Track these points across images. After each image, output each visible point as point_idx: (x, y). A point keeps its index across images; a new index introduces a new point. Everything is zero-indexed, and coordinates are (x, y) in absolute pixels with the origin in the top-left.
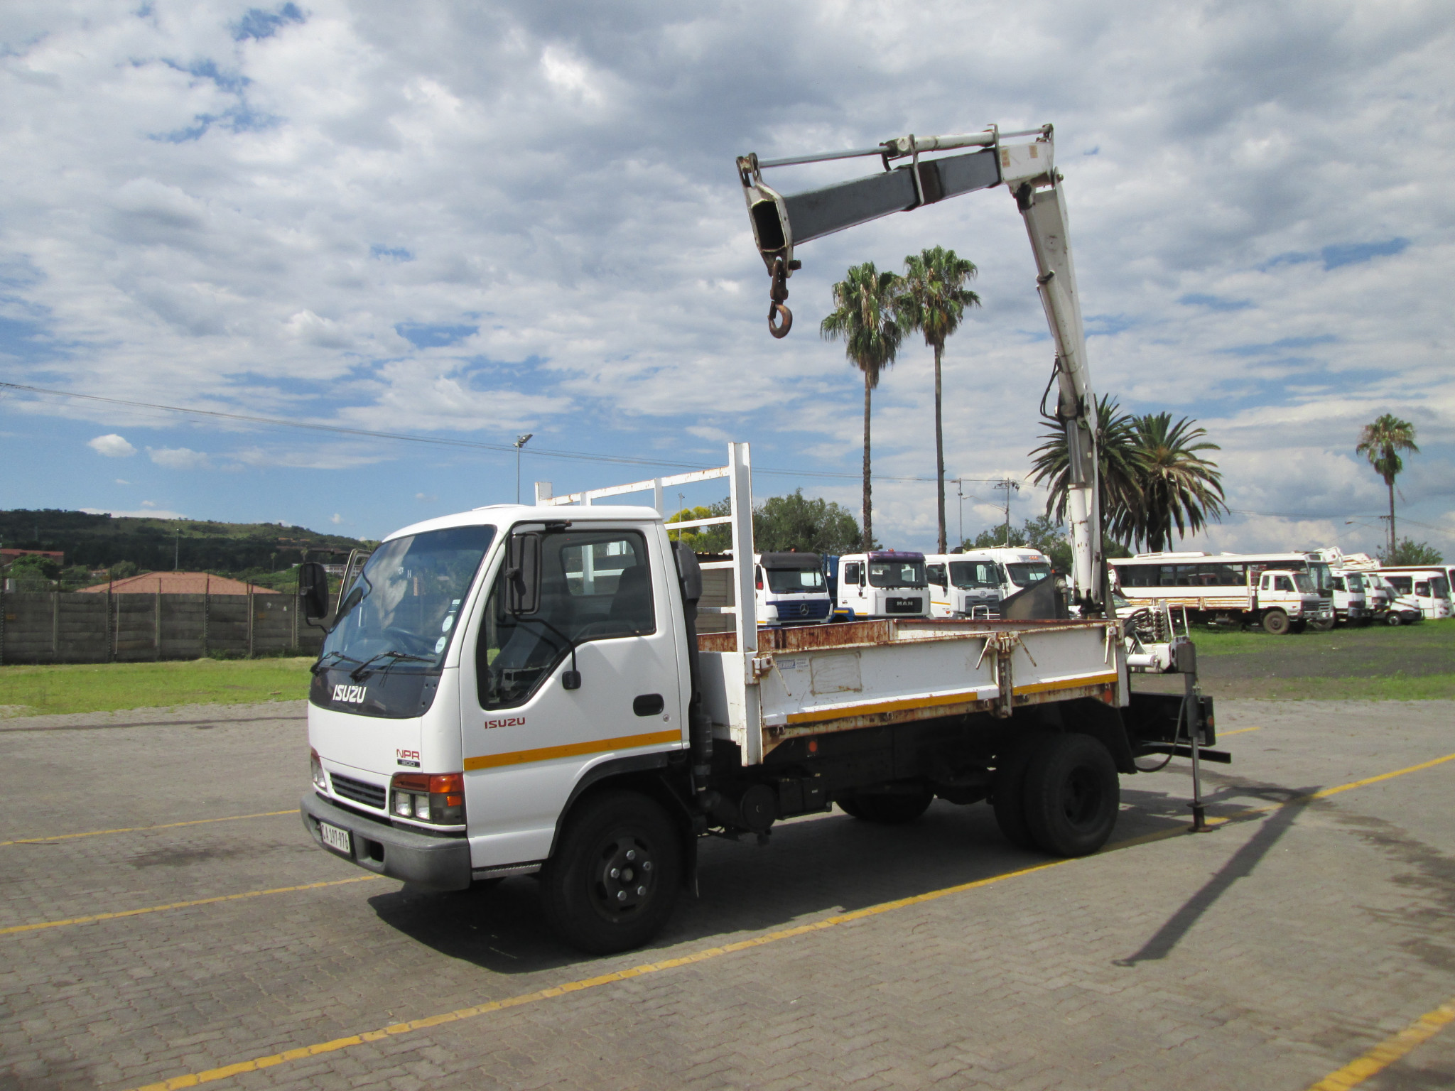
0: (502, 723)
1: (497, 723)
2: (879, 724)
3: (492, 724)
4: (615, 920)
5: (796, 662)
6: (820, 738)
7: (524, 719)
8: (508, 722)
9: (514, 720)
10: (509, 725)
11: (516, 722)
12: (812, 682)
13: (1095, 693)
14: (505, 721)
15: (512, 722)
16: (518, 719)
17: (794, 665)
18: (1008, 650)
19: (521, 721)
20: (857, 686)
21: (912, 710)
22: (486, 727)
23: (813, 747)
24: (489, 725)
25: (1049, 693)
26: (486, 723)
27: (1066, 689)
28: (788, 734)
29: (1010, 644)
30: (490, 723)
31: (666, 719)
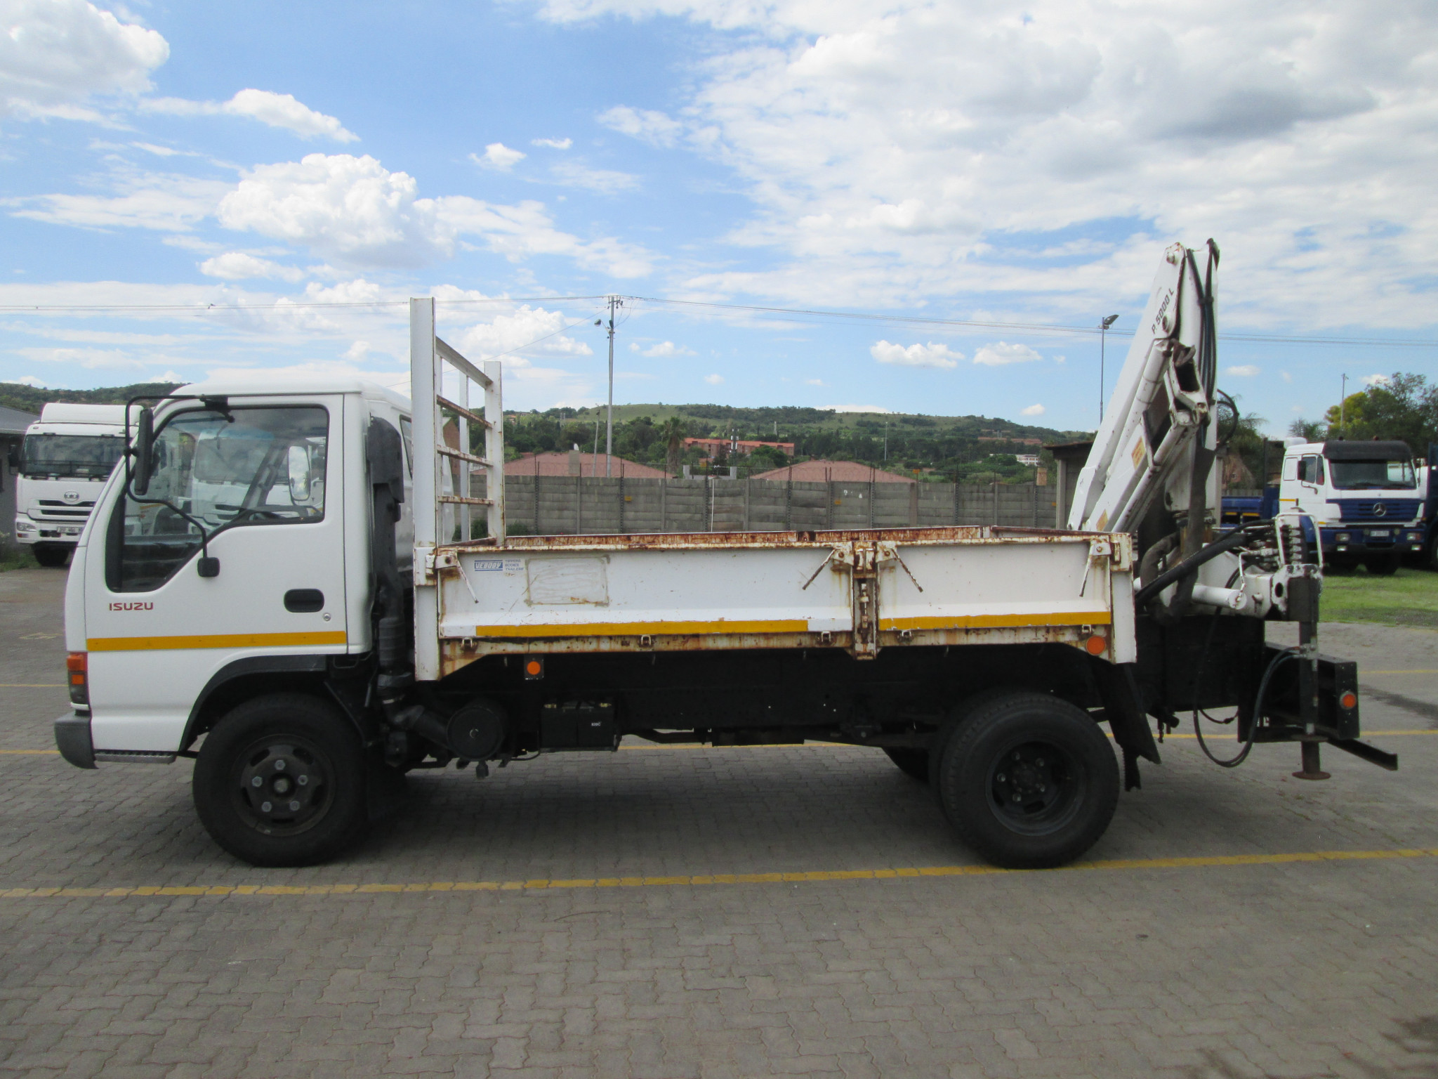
0: (128, 607)
1: (122, 606)
2: (638, 649)
3: (118, 607)
4: (268, 831)
5: (504, 563)
6: (548, 658)
7: (152, 604)
8: (134, 606)
9: (141, 604)
10: (136, 609)
11: (143, 607)
12: (528, 589)
13: (1067, 638)
14: (131, 604)
15: (139, 606)
16: (146, 604)
17: (501, 567)
18: (869, 567)
19: (149, 606)
20: (603, 599)
21: (696, 636)
22: (111, 609)
23: (533, 669)
24: (113, 608)
25: (967, 631)
26: (111, 605)
27: (1004, 629)
28: (486, 650)
29: (874, 559)
30: (115, 605)
31: (328, 618)
